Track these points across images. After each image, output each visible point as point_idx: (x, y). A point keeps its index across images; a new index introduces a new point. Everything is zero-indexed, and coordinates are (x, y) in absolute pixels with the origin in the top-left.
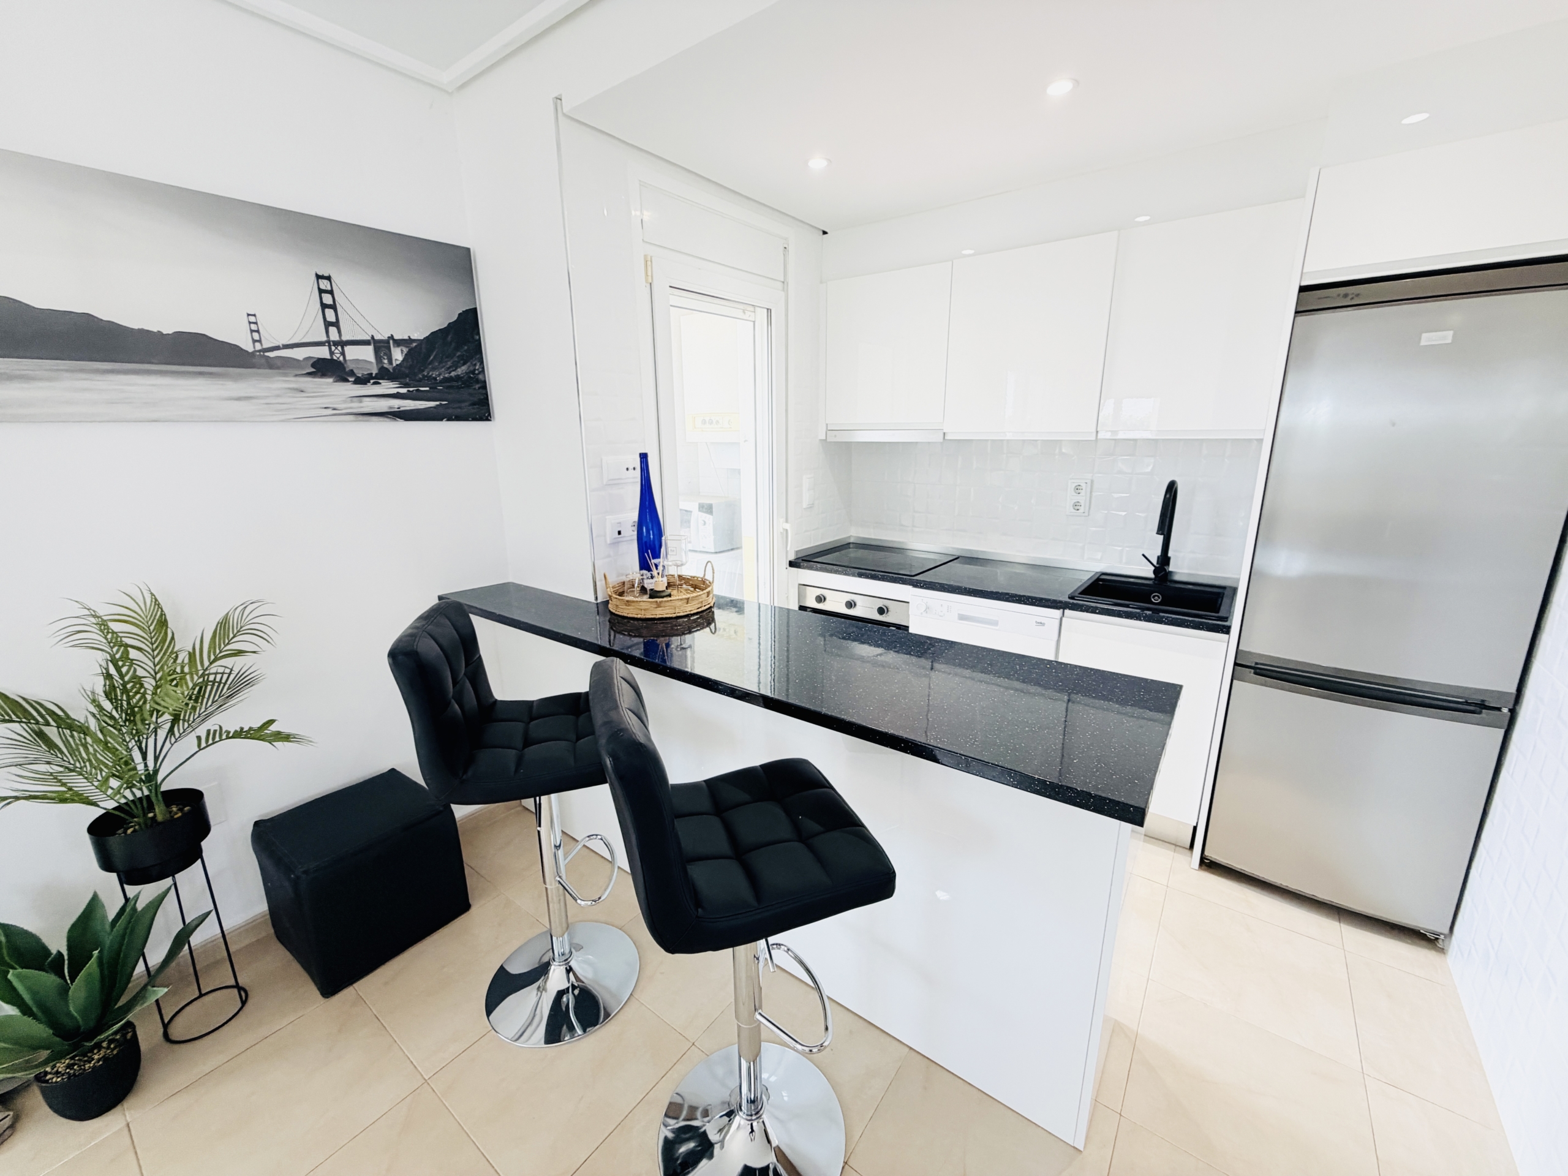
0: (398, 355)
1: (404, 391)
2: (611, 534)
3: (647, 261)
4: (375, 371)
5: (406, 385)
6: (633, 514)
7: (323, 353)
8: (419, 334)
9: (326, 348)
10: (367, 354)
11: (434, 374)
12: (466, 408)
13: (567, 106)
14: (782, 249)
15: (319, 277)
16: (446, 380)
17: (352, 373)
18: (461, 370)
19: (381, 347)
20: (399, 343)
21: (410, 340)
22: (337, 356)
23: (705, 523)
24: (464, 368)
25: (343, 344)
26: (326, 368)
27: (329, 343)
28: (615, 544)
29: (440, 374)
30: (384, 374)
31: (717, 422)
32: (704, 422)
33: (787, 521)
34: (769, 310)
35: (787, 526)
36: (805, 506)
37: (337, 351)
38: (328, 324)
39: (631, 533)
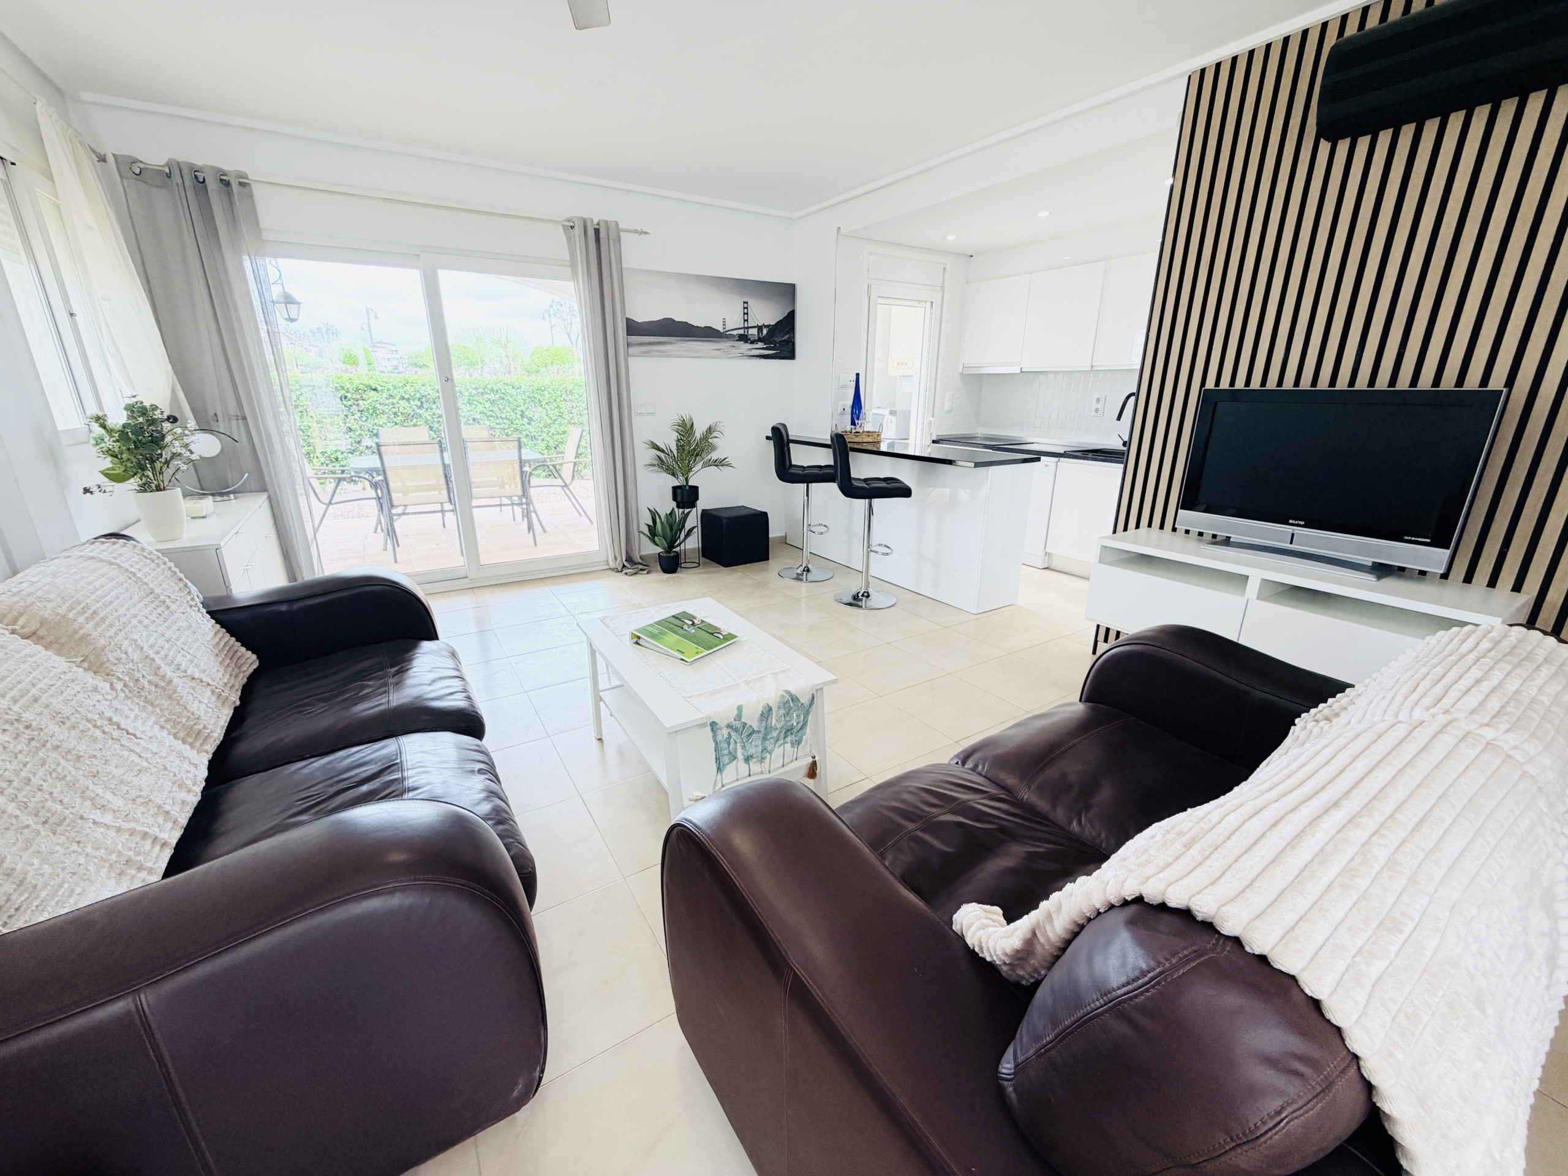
0: (765, 331)
1: (765, 346)
2: (840, 410)
3: (869, 287)
4: (757, 339)
5: (766, 344)
6: (849, 402)
7: (741, 332)
8: (773, 323)
9: (743, 330)
10: (754, 331)
11: (776, 339)
12: (786, 354)
13: (842, 232)
14: (942, 269)
15: (744, 303)
16: (780, 342)
17: (750, 339)
18: (786, 337)
19: (760, 328)
20: (766, 326)
21: (770, 325)
22: (746, 333)
23: (891, 422)
24: (787, 336)
25: (748, 328)
26: (743, 338)
27: (744, 328)
28: (841, 414)
29: (778, 339)
30: (760, 340)
31: (906, 364)
32: (899, 364)
33: (933, 416)
34: (932, 302)
35: (932, 419)
36: (945, 410)
37: (746, 331)
38: (745, 320)
39: (849, 410)
